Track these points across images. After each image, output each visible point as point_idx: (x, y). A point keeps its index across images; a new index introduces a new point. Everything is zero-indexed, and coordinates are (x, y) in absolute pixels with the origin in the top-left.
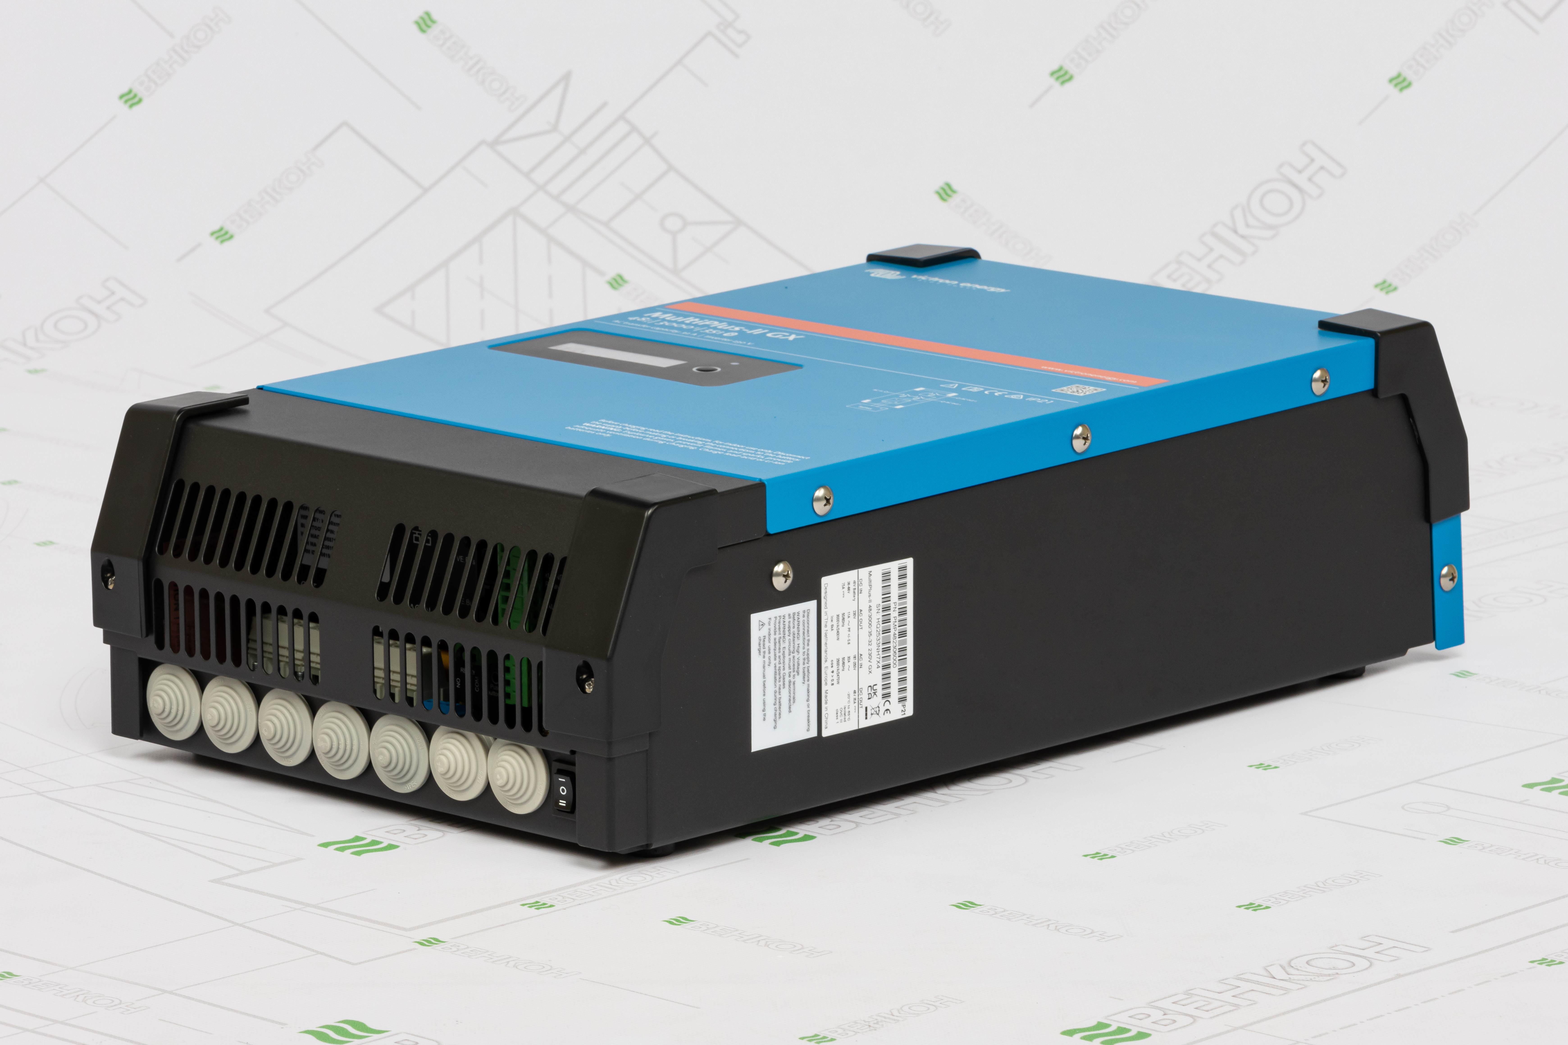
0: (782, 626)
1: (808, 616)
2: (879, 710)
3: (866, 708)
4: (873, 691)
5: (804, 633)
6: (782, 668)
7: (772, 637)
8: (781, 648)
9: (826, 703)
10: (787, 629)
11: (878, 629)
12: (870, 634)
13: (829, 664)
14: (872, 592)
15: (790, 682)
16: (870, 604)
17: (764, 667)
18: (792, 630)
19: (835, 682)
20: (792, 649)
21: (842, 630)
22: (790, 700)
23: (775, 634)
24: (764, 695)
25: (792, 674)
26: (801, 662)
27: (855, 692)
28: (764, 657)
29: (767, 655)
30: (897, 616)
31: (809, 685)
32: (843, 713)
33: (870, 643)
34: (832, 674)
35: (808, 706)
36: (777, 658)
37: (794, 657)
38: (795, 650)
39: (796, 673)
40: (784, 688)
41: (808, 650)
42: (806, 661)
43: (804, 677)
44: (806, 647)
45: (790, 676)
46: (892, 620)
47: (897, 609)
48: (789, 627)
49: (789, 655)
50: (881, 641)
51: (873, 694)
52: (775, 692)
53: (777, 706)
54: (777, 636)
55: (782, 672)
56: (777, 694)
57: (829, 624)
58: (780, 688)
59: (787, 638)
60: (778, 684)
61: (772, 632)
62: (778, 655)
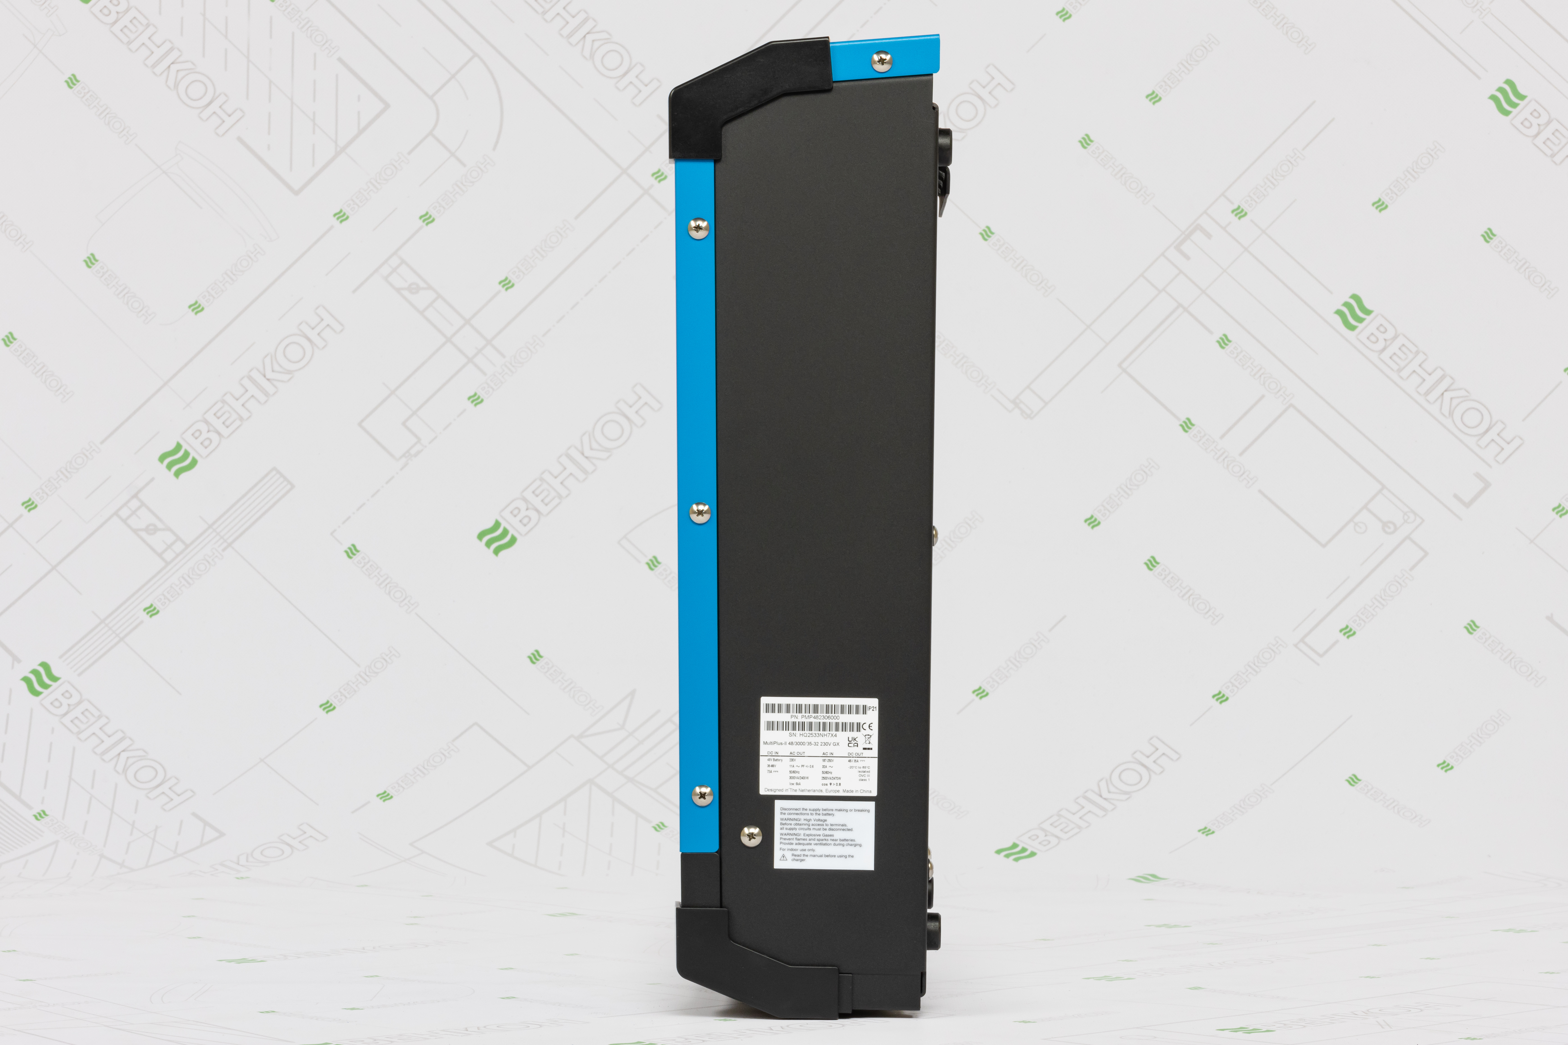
0: (788, 837)
1: (785, 809)
2: (868, 735)
3: (864, 749)
4: (852, 742)
5: (797, 814)
6: (819, 838)
7: (794, 847)
8: (803, 837)
9: (852, 791)
10: (791, 832)
11: (808, 735)
12: (810, 744)
13: (824, 788)
14: (779, 742)
15: (830, 829)
16: (787, 743)
17: (814, 856)
18: (793, 826)
19: (839, 781)
20: (806, 827)
21: (801, 775)
22: (843, 830)
23: (792, 844)
24: (835, 856)
25: (825, 827)
26: (817, 817)
27: (850, 761)
28: (807, 856)
29: (806, 853)
30: (802, 714)
31: (836, 810)
32: (863, 774)
33: (817, 744)
34: (832, 784)
35: (851, 810)
36: (810, 842)
37: (813, 825)
38: (808, 823)
39: (824, 823)
40: (833, 836)
41: (810, 810)
42: (818, 812)
43: (830, 815)
44: (808, 812)
45: (826, 829)
46: (804, 720)
47: (796, 715)
48: (790, 829)
49: (810, 829)
50: (817, 732)
51: (855, 742)
52: (835, 844)
53: (845, 843)
54: (795, 842)
55: (822, 837)
56: (837, 843)
57: (795, 787)
58: (833, 840)
59: (797, 832)
60: (829, 842)
61: (790, 847)
62: (808, 842)
